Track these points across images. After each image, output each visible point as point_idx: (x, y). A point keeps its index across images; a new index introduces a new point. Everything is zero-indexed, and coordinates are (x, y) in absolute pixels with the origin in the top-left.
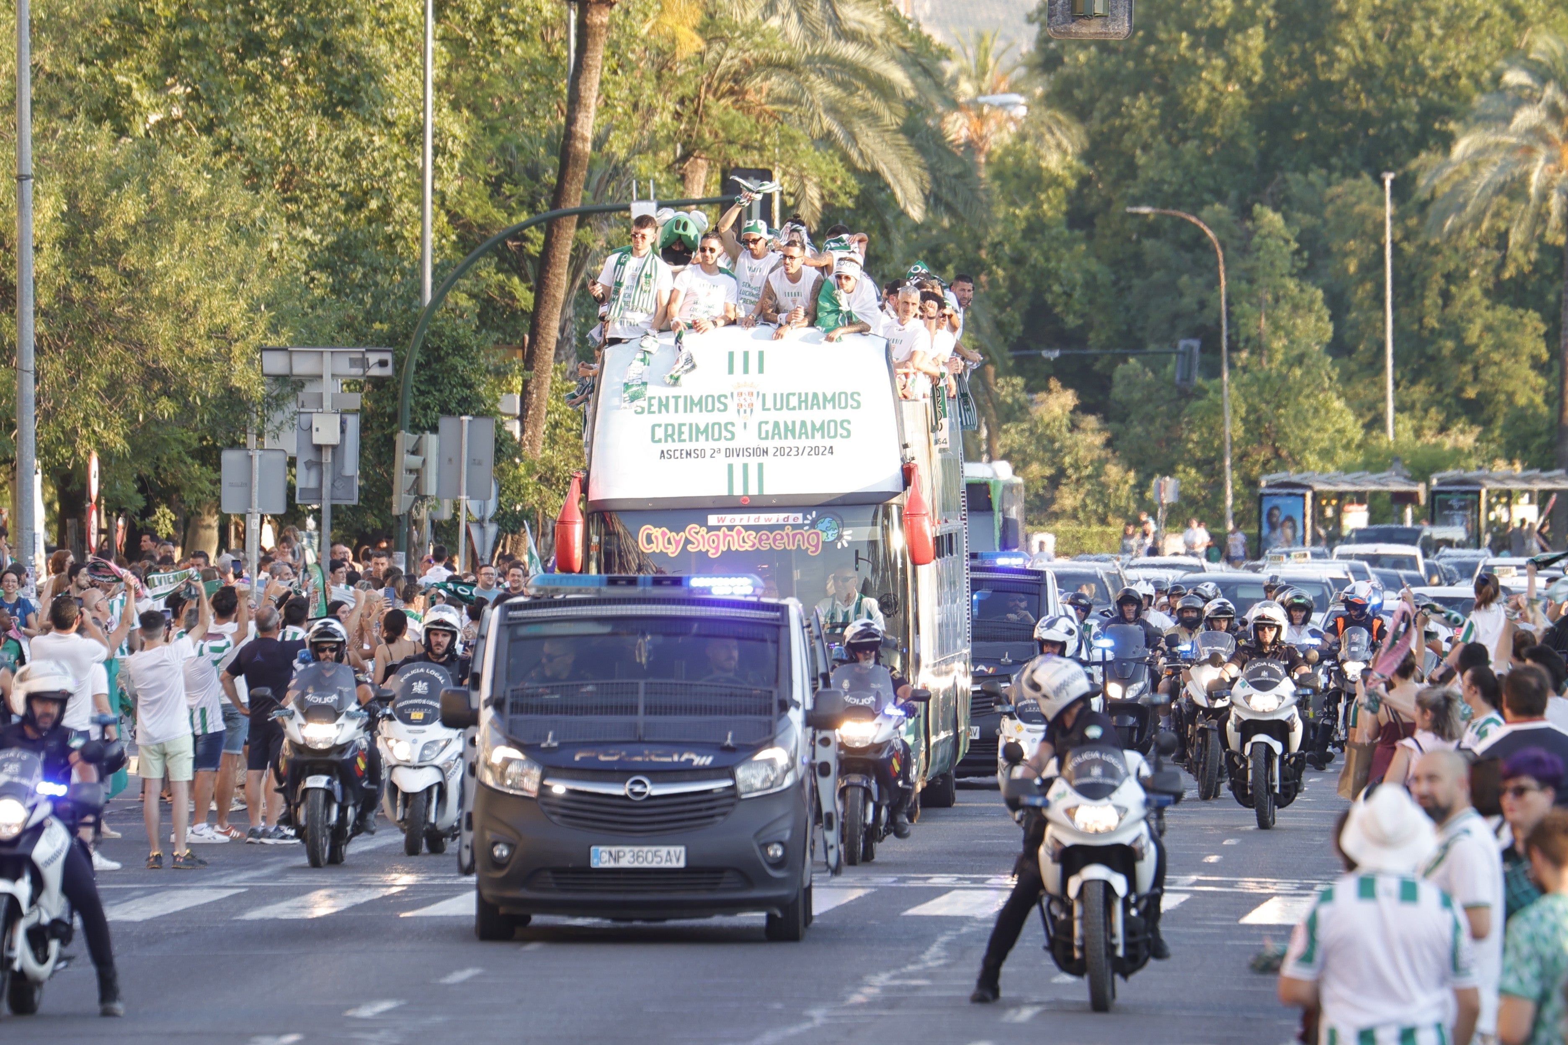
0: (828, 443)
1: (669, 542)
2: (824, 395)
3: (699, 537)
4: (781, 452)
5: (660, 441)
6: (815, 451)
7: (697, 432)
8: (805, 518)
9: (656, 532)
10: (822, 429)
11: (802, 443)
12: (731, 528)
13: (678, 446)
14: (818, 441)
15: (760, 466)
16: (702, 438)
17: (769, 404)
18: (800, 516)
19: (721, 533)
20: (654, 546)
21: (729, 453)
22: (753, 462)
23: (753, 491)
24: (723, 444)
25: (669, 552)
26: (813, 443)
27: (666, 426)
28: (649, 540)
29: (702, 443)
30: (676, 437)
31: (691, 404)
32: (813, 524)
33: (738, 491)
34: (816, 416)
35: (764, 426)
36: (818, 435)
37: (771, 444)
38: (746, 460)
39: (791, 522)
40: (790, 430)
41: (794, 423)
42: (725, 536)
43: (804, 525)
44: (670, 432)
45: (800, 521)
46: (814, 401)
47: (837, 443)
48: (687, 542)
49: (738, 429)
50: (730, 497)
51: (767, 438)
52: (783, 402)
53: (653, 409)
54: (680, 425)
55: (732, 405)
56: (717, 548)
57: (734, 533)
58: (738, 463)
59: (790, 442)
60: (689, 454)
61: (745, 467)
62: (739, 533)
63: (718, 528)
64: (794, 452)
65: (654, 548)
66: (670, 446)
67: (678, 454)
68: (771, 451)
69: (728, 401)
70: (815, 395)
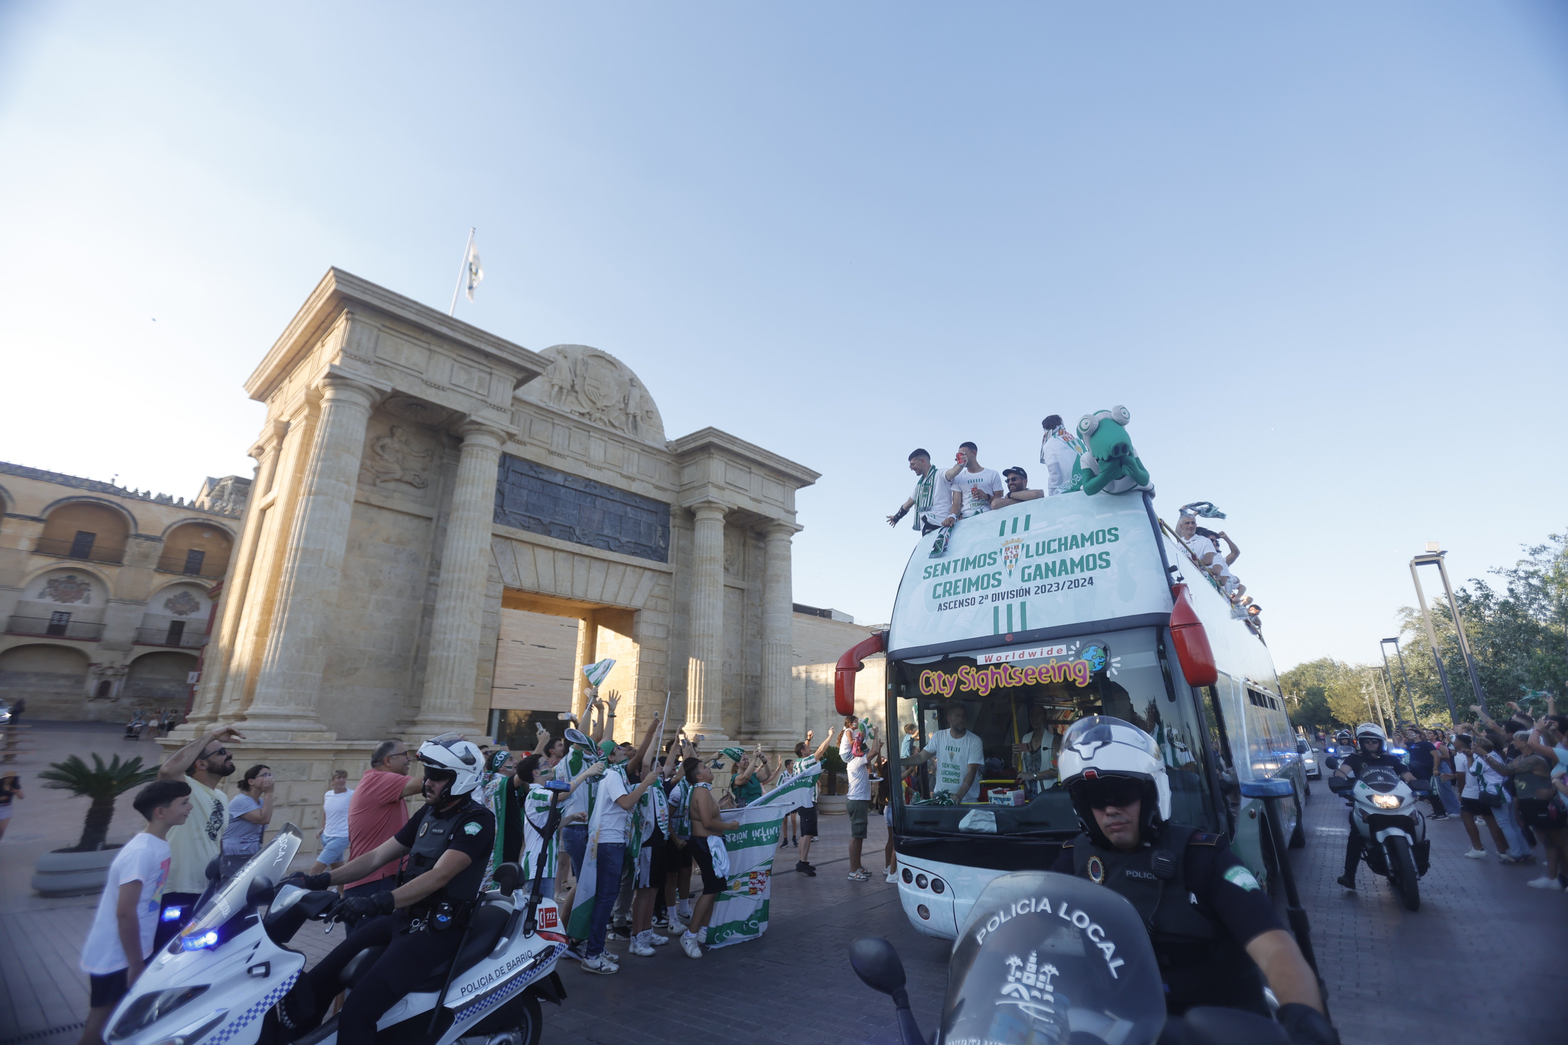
0: (1087, 574)
1: (945, 684)
2: (1082, 535)
3: (970, 677)
4: (1042, 589)
5: (939, 596)
6: (1076, 584)
7: (969, 584)
8: (1069, 649)
9: (933, 675)
10: (1082, 564)
11: (1063, 578)
12: (998, 665)
13: (953, 598)
14: (1078, 575)
15: (1023, 605)
16: (973, 589)
17: (1032, 550)
18: (1064, 647)
19: (989, 672)
20: (932, 688)
21: (995, 597)
22: (1016, 602)
23: (1017, 628)
24: (991, 591)
25: (944, 692)
26: (1072, 577)
27: (946, 584)
28: (928, 684)
29: (975, 593)
30: (952, 591)
31: (967, 563)
32: (1078, 655)
33: (1003, 630)
34: (1075, 554)
35: (1027, 571)
36: (1077, 570)
37: (1032, 585)
38: (1010, 601)
39: (1055, 654)
40: (1051, 570)
41: (1054, 563)
42: (993, 674)
43: (1068, 656)
44: (948, 588)
45: (1064, 653)
46: (1075, 542)
47: (1096, 574)
48: (960, 682)
49: (1004, 577)
50: (997, 636)
51: (1029, 580)
52: (1045, 548)
53: (938, 572)
54: (956, 582)
55: (1000, 559)
56: (986, 686)
57: (1001, 671)
58: (1002, 605)
59: (1051, 580)
60: (961, 604)
61: (1009, 607)
62: (1005, 670)
63: (986, 667)
64: (1054, 588)
65: (932, 690)
66: (948, 599)
67: (952, 605)
68: (1032, 591)
69: (998, 557)
70: (1074, 538)
